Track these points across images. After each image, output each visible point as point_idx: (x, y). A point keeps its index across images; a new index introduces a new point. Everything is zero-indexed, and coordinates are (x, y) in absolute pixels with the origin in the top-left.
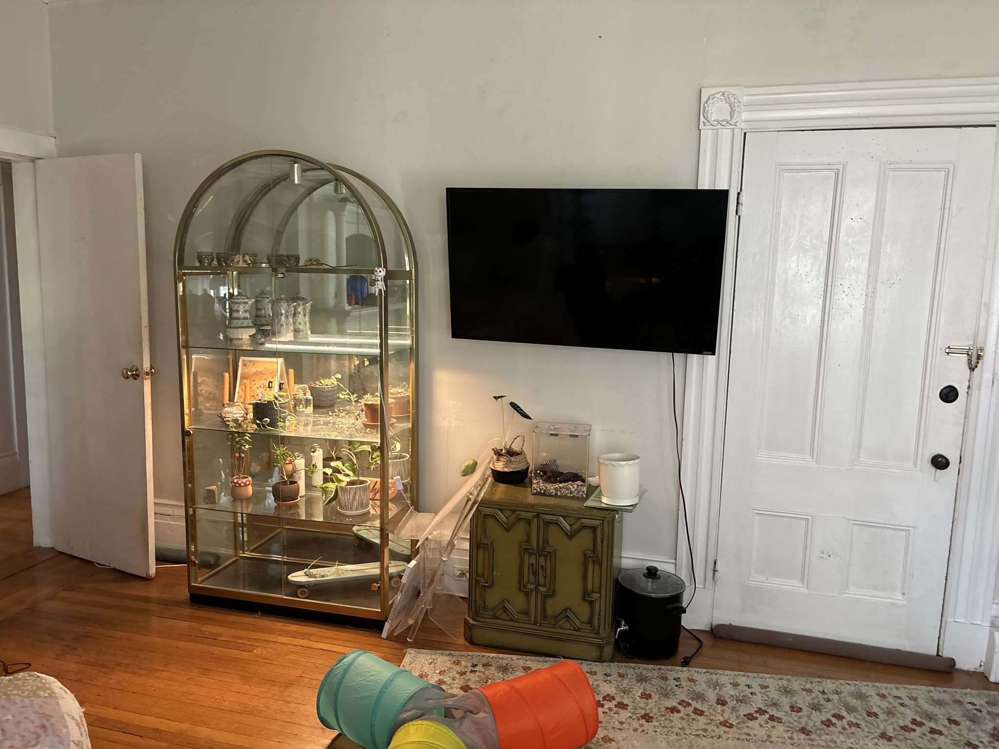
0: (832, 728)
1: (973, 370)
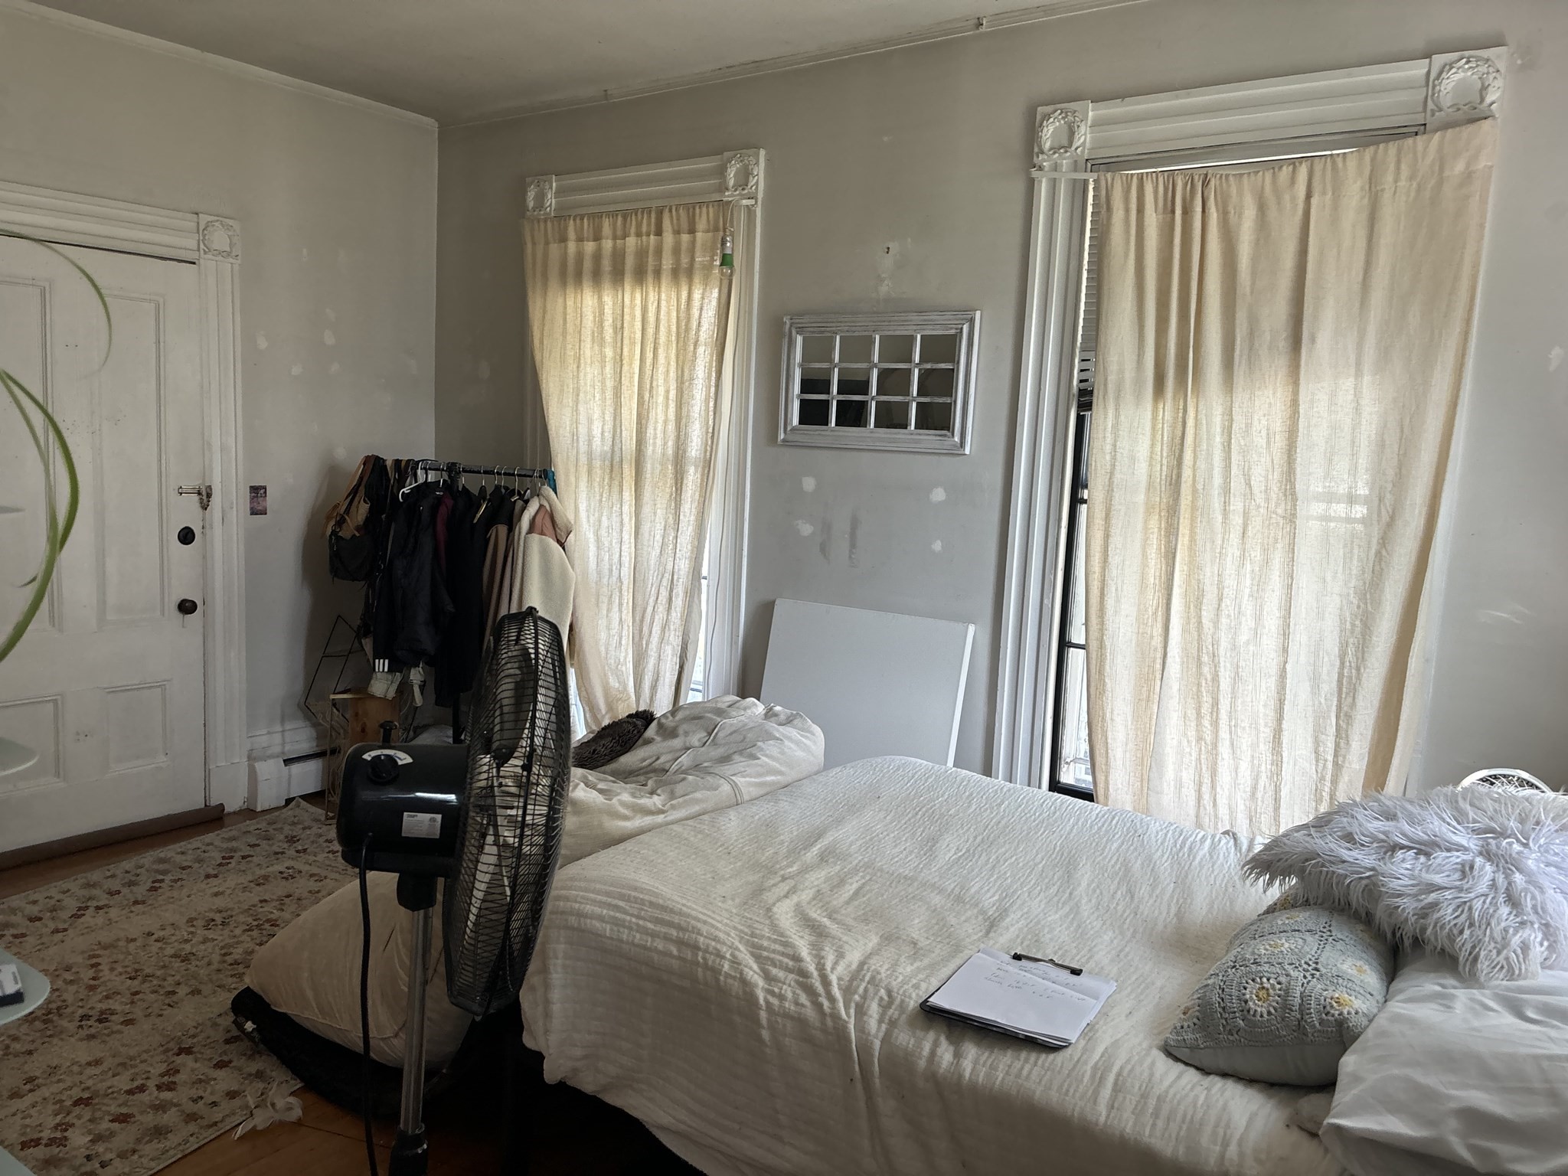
0: (160, 891)
1: (206, 509)
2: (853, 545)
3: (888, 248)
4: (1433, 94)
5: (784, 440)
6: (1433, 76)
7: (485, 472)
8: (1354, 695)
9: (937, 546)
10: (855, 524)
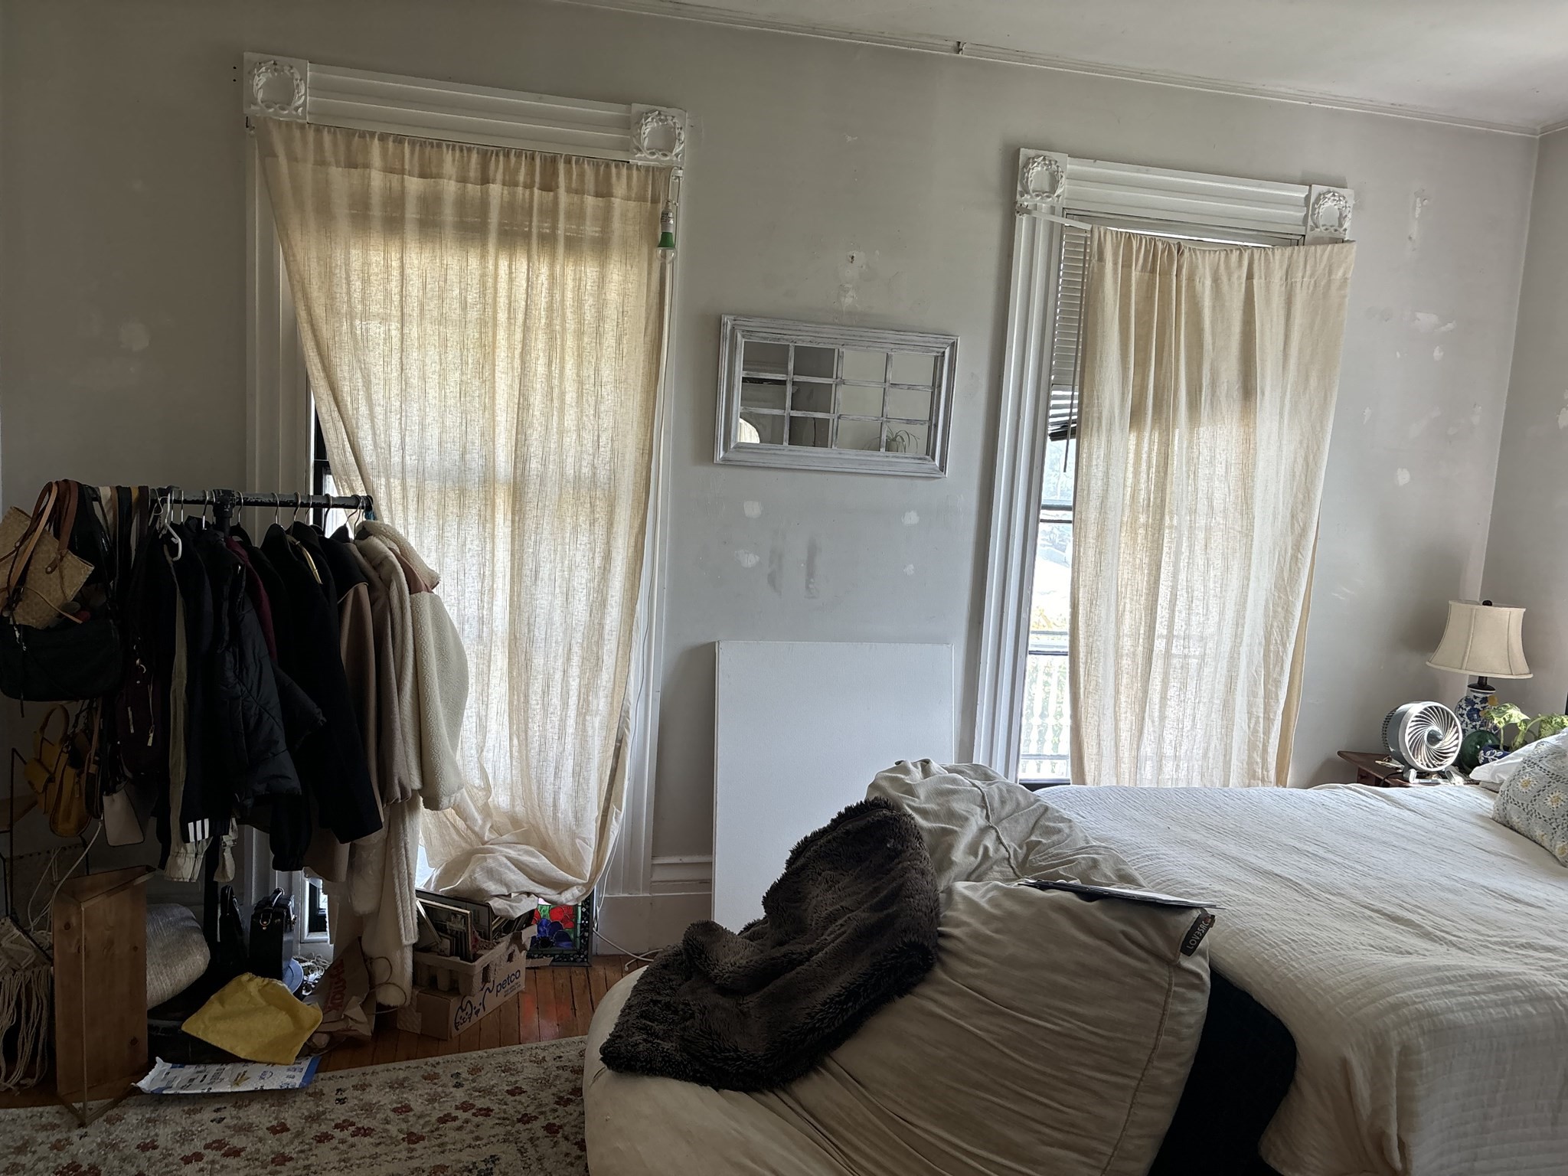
2: (810, 574)
3: (853, 257)
4: (1313, 214)
5: (724, 459)
6: (1312, 200)
7: (284, 504)
8: (1282, 665)
9: (910, 569)
10: (813, 551)
